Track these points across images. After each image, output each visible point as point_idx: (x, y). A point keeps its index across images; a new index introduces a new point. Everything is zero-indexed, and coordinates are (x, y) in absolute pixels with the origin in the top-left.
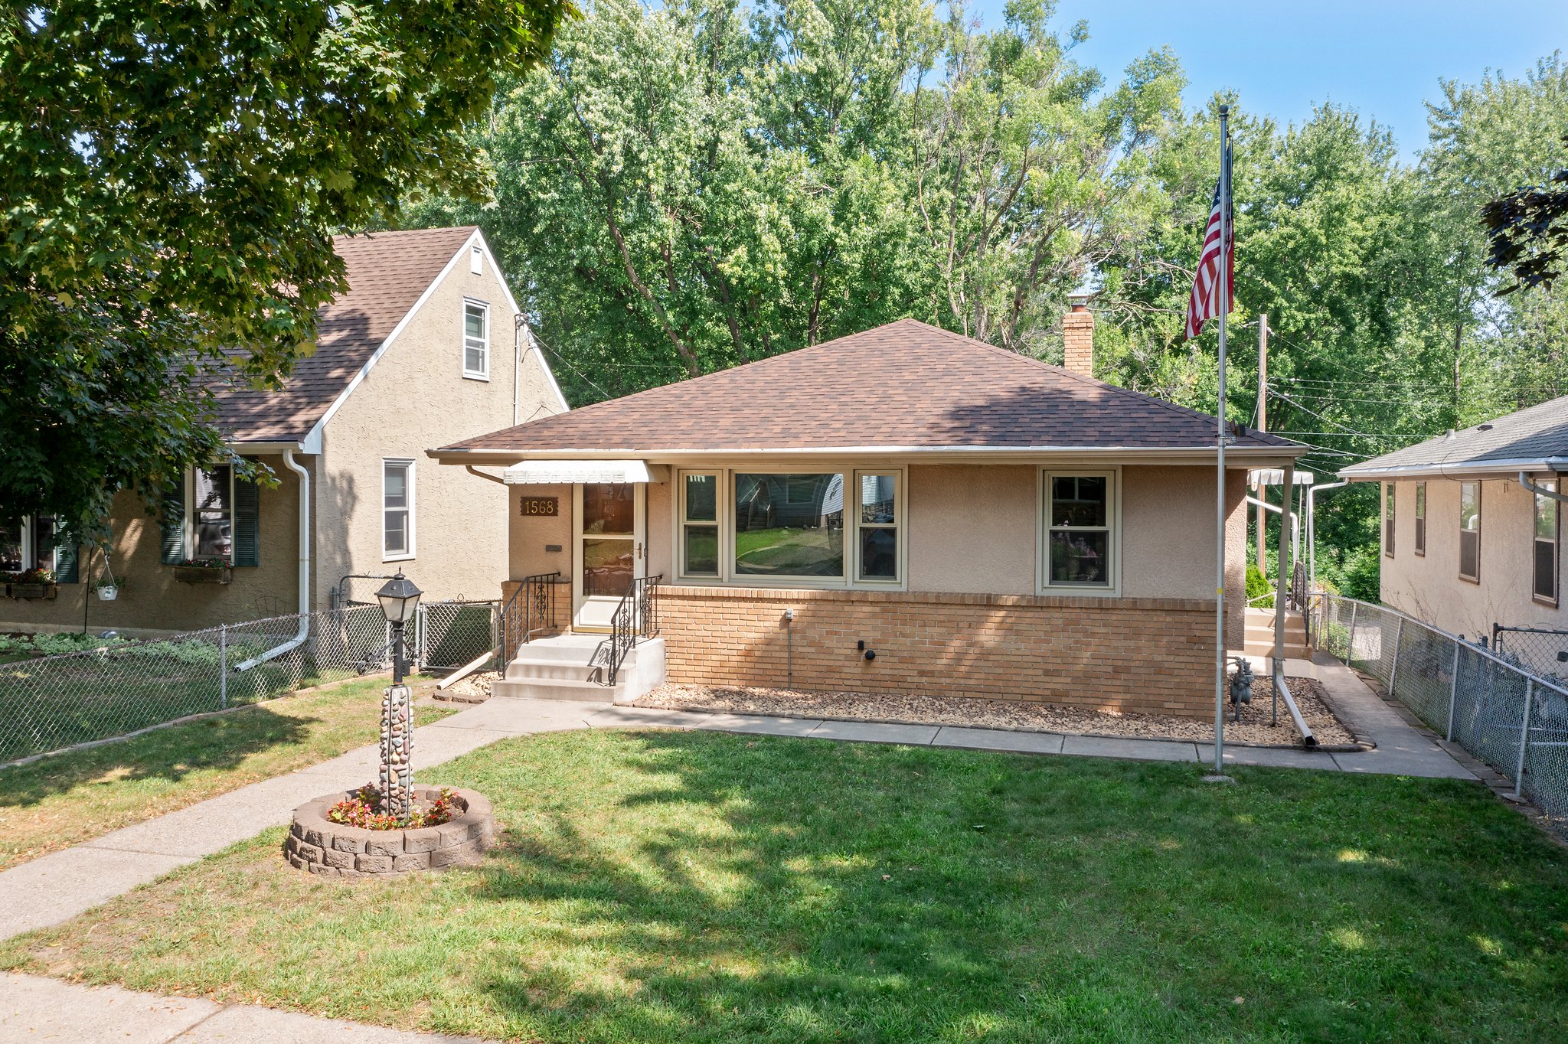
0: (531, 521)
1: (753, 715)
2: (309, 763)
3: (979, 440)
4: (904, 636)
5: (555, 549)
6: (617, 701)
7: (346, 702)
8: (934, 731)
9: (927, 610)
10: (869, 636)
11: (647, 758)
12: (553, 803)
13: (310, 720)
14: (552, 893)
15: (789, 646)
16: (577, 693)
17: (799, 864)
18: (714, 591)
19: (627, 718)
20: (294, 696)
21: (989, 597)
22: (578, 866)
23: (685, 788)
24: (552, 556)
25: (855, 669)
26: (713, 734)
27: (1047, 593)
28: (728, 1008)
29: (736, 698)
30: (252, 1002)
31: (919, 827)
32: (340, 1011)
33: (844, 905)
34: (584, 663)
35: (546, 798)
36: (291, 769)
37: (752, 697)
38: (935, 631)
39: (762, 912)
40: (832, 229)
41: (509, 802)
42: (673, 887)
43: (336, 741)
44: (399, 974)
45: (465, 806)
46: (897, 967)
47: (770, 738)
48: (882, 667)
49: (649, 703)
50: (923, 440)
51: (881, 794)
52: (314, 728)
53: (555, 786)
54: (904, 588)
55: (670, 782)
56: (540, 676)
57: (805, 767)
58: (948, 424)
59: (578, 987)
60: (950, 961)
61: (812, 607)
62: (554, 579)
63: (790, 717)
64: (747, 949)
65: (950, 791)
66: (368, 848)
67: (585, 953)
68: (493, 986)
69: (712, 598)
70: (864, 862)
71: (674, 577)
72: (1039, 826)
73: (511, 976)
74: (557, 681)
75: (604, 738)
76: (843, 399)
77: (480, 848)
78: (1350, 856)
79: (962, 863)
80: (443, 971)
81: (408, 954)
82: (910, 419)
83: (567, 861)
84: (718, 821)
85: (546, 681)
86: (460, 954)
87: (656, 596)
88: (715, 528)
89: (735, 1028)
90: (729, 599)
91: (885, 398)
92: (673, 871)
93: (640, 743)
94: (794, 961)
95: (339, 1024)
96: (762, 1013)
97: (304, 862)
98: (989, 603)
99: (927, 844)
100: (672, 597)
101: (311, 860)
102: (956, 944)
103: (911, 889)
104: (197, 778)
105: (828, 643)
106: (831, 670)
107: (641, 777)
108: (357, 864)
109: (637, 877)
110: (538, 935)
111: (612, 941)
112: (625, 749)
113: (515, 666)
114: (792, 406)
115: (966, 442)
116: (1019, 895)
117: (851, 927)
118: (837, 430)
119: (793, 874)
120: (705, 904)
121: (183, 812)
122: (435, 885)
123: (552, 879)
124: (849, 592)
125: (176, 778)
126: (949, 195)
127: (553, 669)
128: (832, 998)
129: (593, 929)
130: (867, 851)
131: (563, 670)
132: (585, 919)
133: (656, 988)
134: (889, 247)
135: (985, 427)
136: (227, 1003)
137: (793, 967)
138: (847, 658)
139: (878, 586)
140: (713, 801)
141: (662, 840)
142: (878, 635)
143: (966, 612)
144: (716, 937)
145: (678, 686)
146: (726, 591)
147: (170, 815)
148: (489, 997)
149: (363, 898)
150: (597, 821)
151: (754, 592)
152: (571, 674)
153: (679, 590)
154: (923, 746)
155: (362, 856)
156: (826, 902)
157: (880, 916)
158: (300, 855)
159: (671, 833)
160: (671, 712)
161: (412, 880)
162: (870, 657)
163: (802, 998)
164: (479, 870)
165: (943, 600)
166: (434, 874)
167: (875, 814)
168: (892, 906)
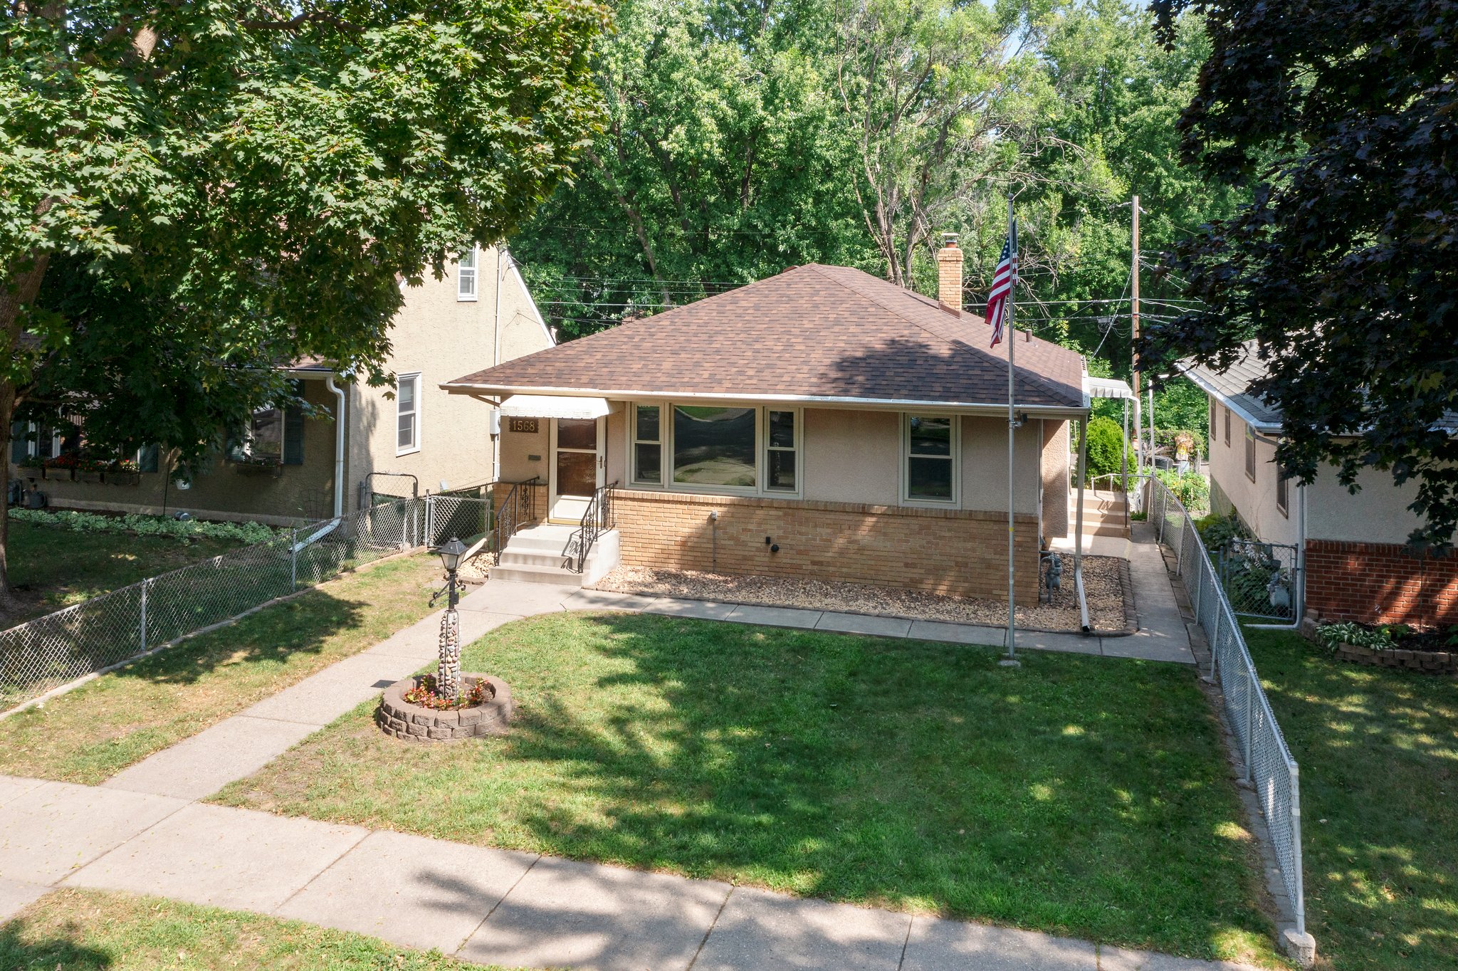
0: (517, 436)
1: (686, 599)
2: (370, 644)
3: (856, 391)
4: (801, 534)
5: (535, 458)
6: (584, 584)
7: (380, 584)
8: (818, 615)
9: (817, 514)
10: (774, 533)
11: (609, 644)
12: (549, 683)
13: (361, 604)
14: (555, 756)
15: (714, 539)
16: (554, 578)
17: (713, 734)
18: (657, 495)
19: (593, 601)
20: (340, 578)
21: (864, 506)
22: (570, 734)
23: (638, 671)
24: (533, 464)
25: (764, 558)
26: (658, 617)
27: (907, 504)
28: (667, 835)
29: (674, 581)
30: (388, 828)
31: (793, 706)
32: (441, 833)
33: (739, 765)
34: (558, 553)
35: (543, 679)
36: (359, 651)
37: (686, 581)
38: (825, 532)
39: (688, 771)
40: (761, 113)
41: (519, 683)
42: (631, 751)
43: (383, 624)
44: (472, 812)
45: (493, 690)
46: (766, 809)
47: (698, 622)
48: (784, 557)
49: (608, 587)
50: (814, 390)
51: (772, 675)
52: (364, 611)
53: (548, 668)
54: (800, 498)
55: (626, 666)
56: (525, 563)
57: (721, 652)
58: (833, 374)
59: (578, 820)
60: (798, 805)
61: (732, 509)
62: (534, 482)
63: (714, 601)
64: (678, 797)
65: (821, 673)
66: (436, 722)
67: (581, 798)
68: (529, 820)
69: (656, 501)
70: (755, 733)
71: (627, 483)
72: (874, 705)
73: (538, 813)
74: (538, 568)
75: (577, 623)
76: (757, 346)
77: (504, 722)
78: (1072, 731)
79: (818, 735)
80: (498, 809)
81: (474, 797)
82: (805, 369)
83: (562, 730)
84: (660, 699)
85: (530, 567)
86: (505, 798)
87: (613, 498)
88: (659, 446)
89: (670, 847)
90: (669, 502)
91: (789, 346)
92: (631, 740)
93: (605, 629)
94: (706, 805)
95: (441, 842)
96: (686, 838)
97: (393, 731)
98: (864, 511)
99: (799, 719)
100: (625, 499)
101: (398, 730)
102: (804, 794)
103: (782, 755)
104: (296, 658)
105: (743, 538)
106: (745, 558)
107: (607, 661)
108: (429, 733)
109: (608, 744)
110: (551, 785)
111: (597, 790)
112: (594, 634)
113: (507, 555)
114: (718, 351)
115: (846, 392)
116: (850, 759)
117: (742, 782)
118: (750, 377)
119: (709, 741)
120: (653, 764)
121: (297, 686)
122: (480, 748)
123: (554, 745)
124: (759, 500)
125: (283, 659)
126: (865, 82)
127: (535, 558)
128: (727, 829)
129: (583, 782)
130: (756, 725)
131: (543, 558)
132: (578, 775)
133: (624, 821)
134: (811, 129)
135: (860, 378)
136: (373, 829)
137: (704, 809)
138: (758, 549)
139: (781, 495)
140: (657, 681)
141: (623, 714)
142: (781, 533)
143: (846, 517)
144: (659, 787)
145: (629, 568)
146: (666, 496)
147: (288, 690)
148: (527, 827)
149: (436, 758)
150: (580, 698)
151: (687, 497)
152: (549, 562)
153: (630, 493)
154: (808, 630)
155: (433, 728)
156: (729, 763)
157: (761, 775)
158: (390, 726)
159: (630, 709)
160: (625, 595)
161: (465, 744)
162: (775, 549)
163: (710, 829)
164: (507, 738)
165: (830, 508)
166: (479, 741)
167: (765, 693)
168: (768, 767)
